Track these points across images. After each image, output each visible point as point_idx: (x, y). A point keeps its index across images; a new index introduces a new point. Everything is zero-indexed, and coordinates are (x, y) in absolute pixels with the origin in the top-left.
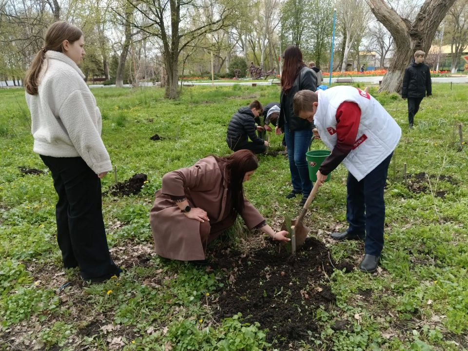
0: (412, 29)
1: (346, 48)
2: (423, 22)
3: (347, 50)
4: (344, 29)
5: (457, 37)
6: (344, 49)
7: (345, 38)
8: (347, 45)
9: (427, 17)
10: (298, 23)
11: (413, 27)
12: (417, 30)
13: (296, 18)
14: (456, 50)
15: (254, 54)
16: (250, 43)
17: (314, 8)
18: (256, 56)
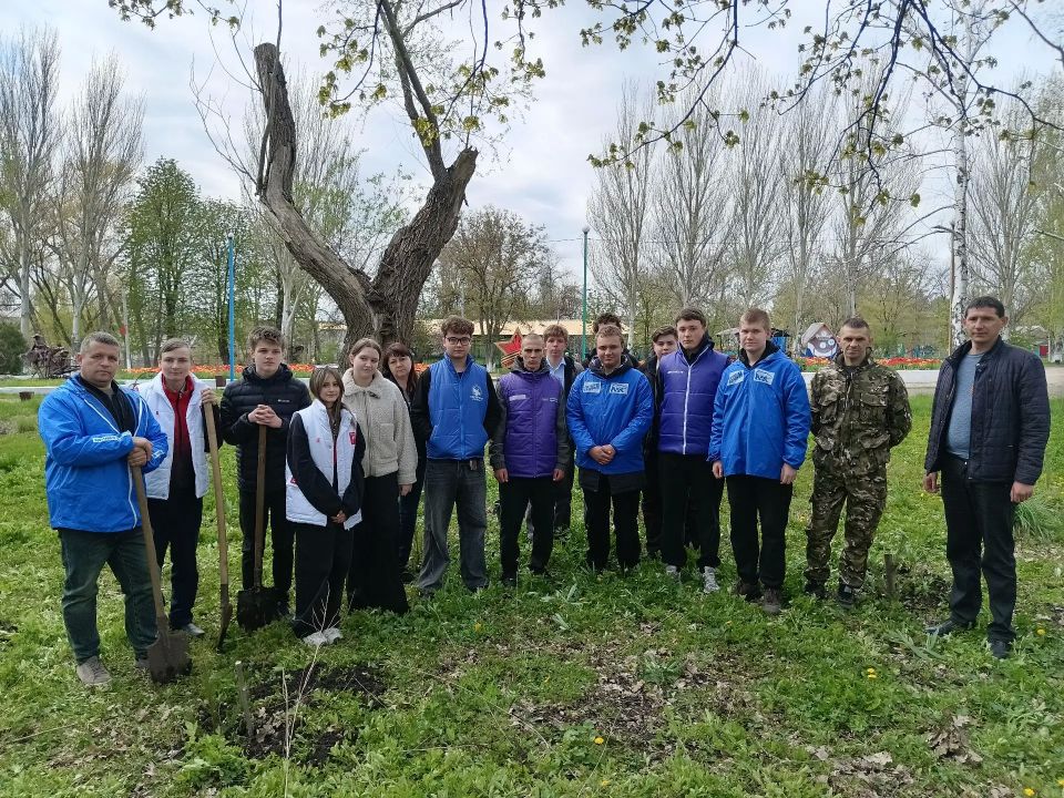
0: (371, 290)
1: (284, 314)
2: (392, 279)
3: (286, 319)
4: (278, 277)
5: (487, 308)
6: (280, 316)
7: (281, 293)
8: (285, 308)
9: (397, 272)
10: (167, 253)
11: (374, 288)
12: (381, 295)
13: (165, 242)
14: (489, 331)
15: (55, 314)
16: (41, 290)
17: (207, 226)
18: (58, 320)
